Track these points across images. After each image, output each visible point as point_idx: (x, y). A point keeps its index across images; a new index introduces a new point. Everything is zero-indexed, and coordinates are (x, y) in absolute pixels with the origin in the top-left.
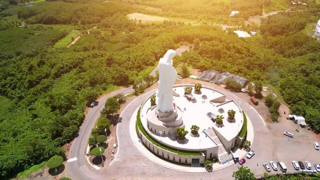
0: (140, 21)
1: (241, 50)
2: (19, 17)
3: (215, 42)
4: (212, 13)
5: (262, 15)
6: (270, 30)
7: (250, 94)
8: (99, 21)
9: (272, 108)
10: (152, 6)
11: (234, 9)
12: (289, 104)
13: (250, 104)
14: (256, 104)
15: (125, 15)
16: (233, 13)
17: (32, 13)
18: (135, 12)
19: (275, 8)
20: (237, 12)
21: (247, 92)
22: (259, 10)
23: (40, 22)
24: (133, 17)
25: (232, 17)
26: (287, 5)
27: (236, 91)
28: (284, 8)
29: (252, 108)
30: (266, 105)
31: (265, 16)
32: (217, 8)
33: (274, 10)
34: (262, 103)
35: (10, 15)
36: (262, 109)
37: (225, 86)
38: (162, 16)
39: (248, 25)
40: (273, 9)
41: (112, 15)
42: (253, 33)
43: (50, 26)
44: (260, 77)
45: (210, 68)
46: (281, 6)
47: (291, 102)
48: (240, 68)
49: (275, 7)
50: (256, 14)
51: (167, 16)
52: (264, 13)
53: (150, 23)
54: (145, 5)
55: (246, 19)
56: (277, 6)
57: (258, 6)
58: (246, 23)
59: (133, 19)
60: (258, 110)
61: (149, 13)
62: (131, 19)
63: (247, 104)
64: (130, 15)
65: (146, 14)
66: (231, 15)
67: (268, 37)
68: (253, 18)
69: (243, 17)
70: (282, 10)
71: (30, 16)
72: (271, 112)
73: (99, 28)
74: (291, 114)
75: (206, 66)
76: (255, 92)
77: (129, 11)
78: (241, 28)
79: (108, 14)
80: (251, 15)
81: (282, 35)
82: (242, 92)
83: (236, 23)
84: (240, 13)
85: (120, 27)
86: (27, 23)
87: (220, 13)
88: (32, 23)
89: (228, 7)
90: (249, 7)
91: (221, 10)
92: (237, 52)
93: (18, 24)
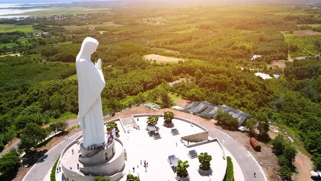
0: (155, 61)
1: (254, 87)
2: (42, 54)
3: (221, 76)
4: (231, 56)
5: (287, 60)
6: (296, 73)
7: (251, 134)
8: (115, 60)
9: (283, 158)
10: (170, 49)
11: (256, 53)
12: (312, 153)
13: (248, 149)
14: (258, 149)
15: (142, 56)
16: (255, 57)
17: (55, 52)
18: (152, 54)
19: (302, 54)
20: (259, 56)
21: (247, 132)
22: (284, 55)
23: (59, 60)
24: (149, 57)
25: (253, 60)
26: (315, 50)
27: (230, 130)
28: (312, 54)
29: (250, 155)
30: (273, 152)
31: (291, 60)
32: (237, 52)
33: (301, 56)
34: (267, 149)
35: (35, 53)
36: (267, 158)
37: (216, 122)
38: (179, 57)
39: (271, 68)
40: (299, 54)
41: (128, 55)
42: (276, 76)
43: (67, 63)
44: (272, 115)
45: (203, 99)
46: (308, 51)
47: (316, 150)
48: (244, 101)
49: (302, 52)
50: (281, 58)
51: (184, 57)
52: (289, 58)
53: (165, 63)
54: (164, 48)
55: (269, 62)
56: (304, 52)
57: (283, 50)
58: (269, 66)
59: (149, 60)
60: (259, 159)
61: (165, 55)
62: (146, 59)
63: (243, 148)
64: (146, 56)
65: (162, 55)
66: (252, 59)
67: (293, 79)
68: (277, 63)
69: (266, 61)
70: (310, 55)
71: (53, 54)
72: (281, 164)
73: (113, 66)
74: (315, 171)
75: (197, 96)
76: (258, 132)
77: (146, 52)
78: (262, 71)
79: (125, 54)
80: (275, 60)
81: (310, 78)
82: (239, 131)
83: (258, 66)
84: (263, 57)
85: (133, 66)
86: (48, 60)
87: (241, 57)
88: (52, 61)
89: (249, 51)
90: (273, 52)
91: (242, 54)
92: (249, 89)
93: (39, 61)
